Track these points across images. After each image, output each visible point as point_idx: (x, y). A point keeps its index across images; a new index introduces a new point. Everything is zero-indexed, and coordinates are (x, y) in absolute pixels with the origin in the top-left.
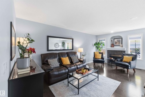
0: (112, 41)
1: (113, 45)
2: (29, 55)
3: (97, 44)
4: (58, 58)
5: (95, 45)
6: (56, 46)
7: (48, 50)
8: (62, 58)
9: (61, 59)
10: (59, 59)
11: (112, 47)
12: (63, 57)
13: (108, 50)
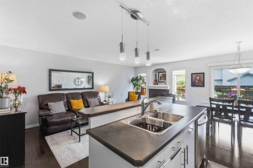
0: (156, 75)
1: (156, 82)
2: (16, 96)
3: (134, 80)
4: (66, 100)
5: (132, 81)
6: (77, 83)
7: (50, 90)
8: (72, 101)
9: (70, 102)
10: (67, 102)
11: (155, 84)
12: (74, 99)
13: (149, 89)
